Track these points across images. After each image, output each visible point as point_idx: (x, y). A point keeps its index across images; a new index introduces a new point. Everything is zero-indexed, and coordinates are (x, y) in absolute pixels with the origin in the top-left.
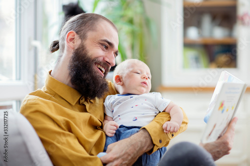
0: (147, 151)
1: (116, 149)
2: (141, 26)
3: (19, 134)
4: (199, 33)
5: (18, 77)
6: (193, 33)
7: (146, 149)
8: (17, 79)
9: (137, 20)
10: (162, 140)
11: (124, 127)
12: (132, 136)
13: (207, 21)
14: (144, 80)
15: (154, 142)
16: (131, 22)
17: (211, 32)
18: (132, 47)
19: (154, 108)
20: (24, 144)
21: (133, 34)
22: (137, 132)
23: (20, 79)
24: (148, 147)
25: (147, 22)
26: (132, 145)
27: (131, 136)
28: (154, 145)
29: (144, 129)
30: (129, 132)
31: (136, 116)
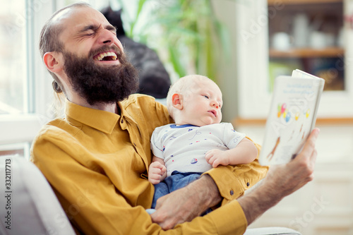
0: (212, 206)
1: (168, 204)
2: (208, 33)
3: (25, 190)
4: (291, 42)
5: (31, 110)
6: (282, 42)
7: (211, 203)
8: (29, 112)
9: (202, 25)
10: (235, 191)
11: (179, 173)
12: (191, 185)
13: (301, 24)
14: (213, 108)
15: (223, 195)
16: (194, 28)
17: (308, 40)
18: (196, 64)
19: (223, 145)
20: (33, 205)
21: (197, 45)
22: (197, 178)
23: (34, 112)
24: (213, 200)
25: (216, 28)
26: (191, 197)
27: (188, 184)
28: (223, 198)
29: (208, 174)
30: (185, 180)
31: (196, 157)
